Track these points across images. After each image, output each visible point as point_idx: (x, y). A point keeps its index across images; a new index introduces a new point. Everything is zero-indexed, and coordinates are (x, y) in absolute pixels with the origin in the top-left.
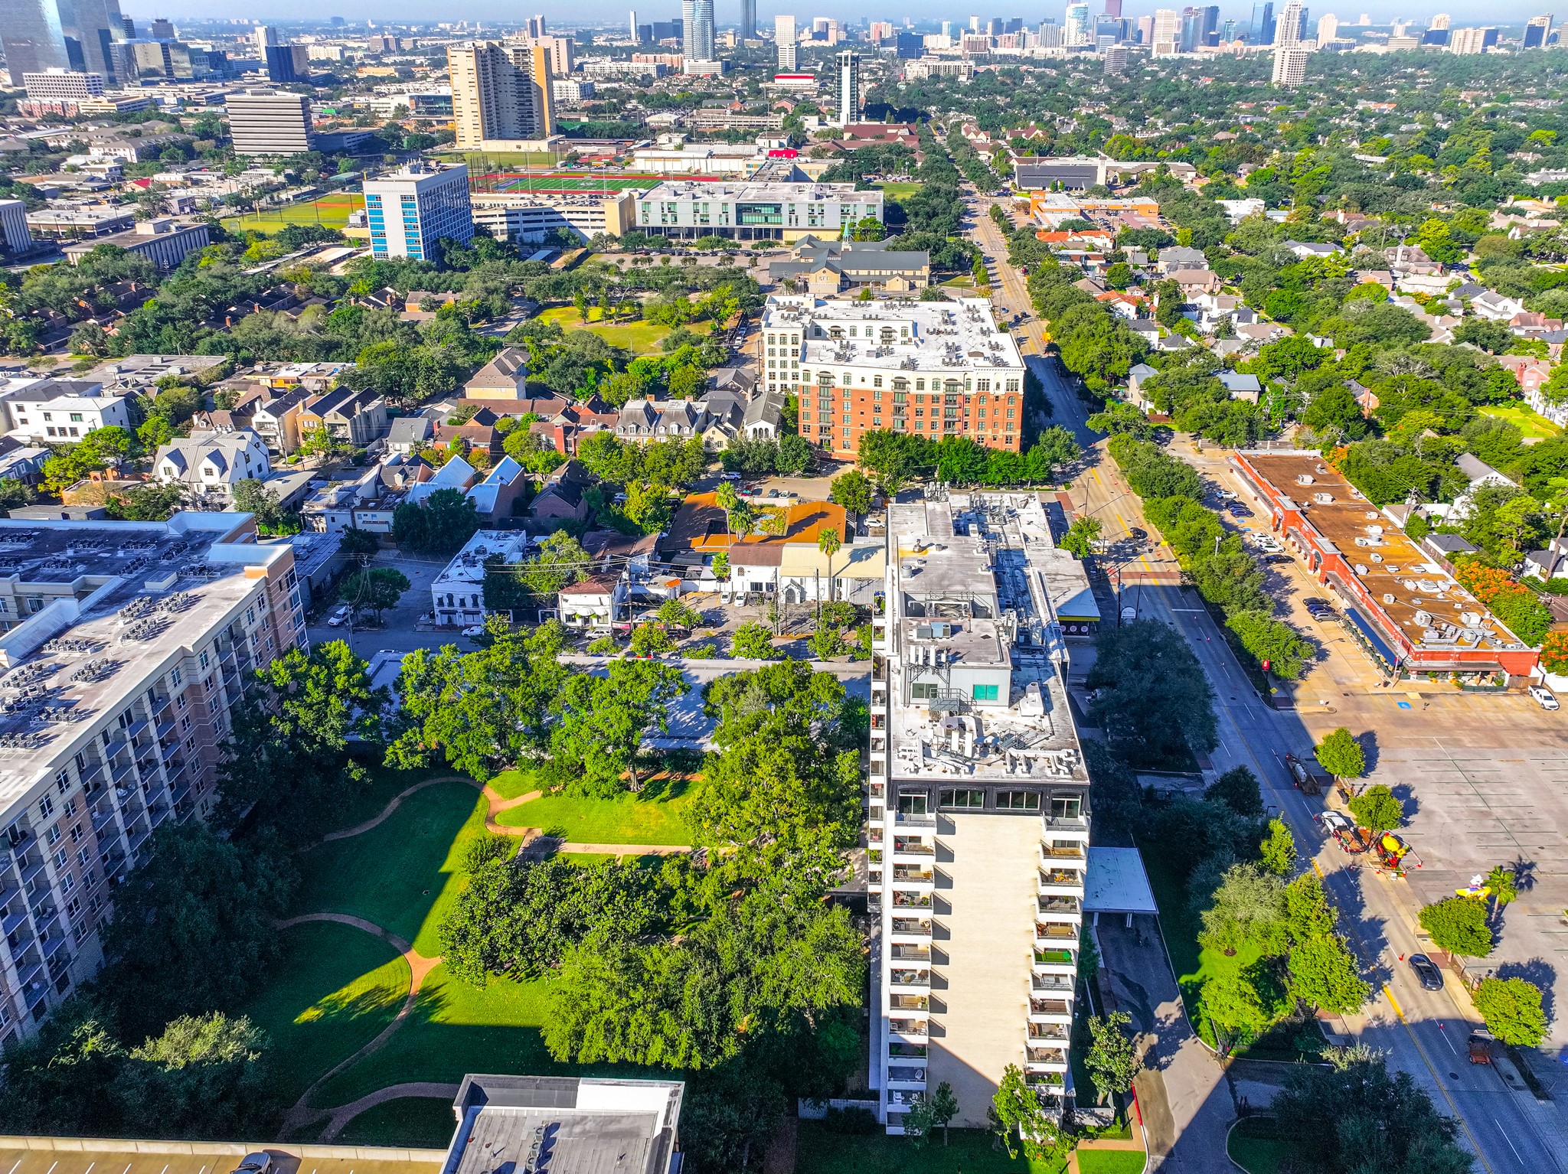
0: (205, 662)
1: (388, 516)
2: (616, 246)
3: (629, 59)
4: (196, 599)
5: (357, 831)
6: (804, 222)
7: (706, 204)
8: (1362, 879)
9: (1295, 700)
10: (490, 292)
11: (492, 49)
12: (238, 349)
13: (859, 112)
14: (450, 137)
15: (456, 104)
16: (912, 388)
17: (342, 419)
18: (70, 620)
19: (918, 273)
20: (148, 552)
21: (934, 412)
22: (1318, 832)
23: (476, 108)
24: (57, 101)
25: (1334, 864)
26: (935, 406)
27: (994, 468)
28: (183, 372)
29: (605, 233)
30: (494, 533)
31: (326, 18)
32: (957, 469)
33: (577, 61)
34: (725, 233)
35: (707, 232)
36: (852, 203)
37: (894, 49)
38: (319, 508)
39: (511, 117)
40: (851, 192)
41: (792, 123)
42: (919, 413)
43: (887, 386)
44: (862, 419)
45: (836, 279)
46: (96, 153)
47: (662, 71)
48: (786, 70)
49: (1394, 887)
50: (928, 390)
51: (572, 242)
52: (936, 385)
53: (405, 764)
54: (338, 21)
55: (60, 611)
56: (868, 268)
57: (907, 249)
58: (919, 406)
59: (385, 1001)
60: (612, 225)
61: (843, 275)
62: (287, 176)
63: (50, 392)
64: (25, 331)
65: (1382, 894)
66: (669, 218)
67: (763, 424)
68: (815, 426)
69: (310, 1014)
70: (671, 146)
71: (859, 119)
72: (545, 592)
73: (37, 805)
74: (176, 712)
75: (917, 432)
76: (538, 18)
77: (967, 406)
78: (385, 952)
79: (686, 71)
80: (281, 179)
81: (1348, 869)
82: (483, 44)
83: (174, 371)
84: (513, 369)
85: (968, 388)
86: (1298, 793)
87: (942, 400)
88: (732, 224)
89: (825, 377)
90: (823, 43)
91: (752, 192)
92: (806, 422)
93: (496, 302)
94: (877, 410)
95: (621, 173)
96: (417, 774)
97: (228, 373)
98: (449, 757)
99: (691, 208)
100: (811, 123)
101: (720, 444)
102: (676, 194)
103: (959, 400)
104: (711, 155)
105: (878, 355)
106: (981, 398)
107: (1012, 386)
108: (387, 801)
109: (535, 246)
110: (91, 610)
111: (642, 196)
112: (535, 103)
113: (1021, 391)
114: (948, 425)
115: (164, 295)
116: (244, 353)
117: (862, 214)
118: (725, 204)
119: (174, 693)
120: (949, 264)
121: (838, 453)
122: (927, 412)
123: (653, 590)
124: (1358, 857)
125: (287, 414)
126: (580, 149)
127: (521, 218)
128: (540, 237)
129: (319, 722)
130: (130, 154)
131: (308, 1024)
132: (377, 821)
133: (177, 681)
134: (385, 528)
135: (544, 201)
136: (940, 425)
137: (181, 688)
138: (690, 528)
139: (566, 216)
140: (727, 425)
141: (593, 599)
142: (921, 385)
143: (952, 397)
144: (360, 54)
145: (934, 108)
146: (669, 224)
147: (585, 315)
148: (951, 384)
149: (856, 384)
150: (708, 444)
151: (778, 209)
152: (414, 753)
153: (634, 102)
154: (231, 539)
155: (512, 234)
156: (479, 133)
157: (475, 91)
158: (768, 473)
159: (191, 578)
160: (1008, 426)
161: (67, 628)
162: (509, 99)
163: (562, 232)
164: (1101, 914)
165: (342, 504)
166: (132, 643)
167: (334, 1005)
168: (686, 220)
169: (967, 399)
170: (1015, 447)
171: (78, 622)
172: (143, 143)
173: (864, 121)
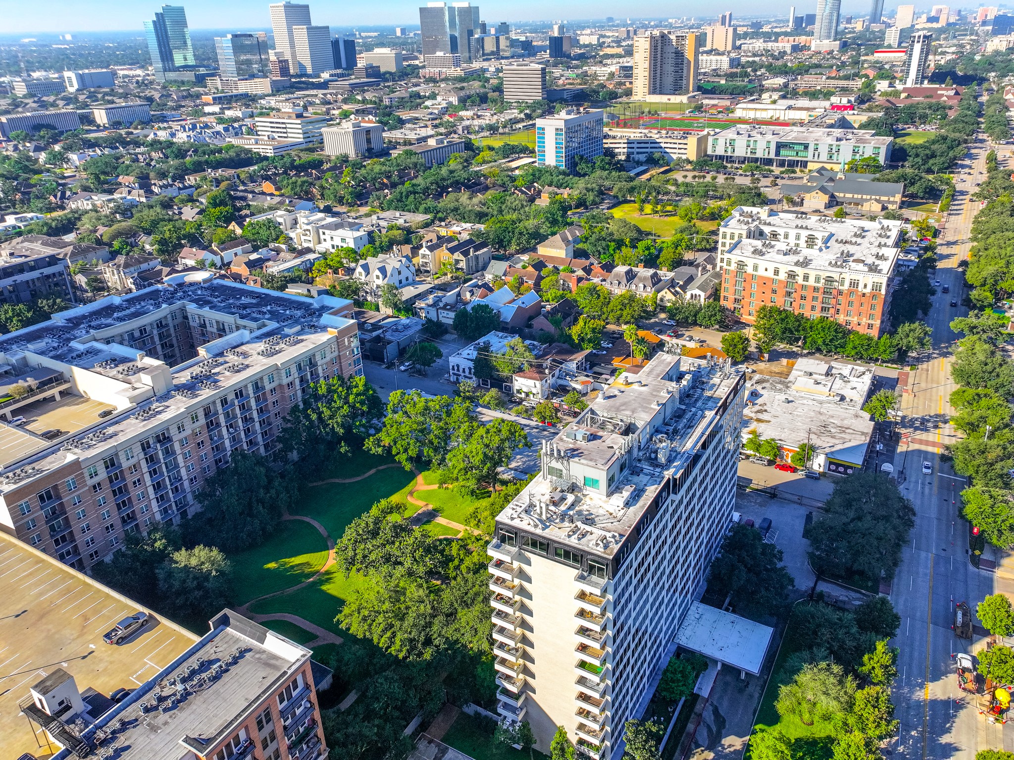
0: (288, 374)
1: (452, 315)
2: (689, 167)
3: (776, 41)
4: (302, 341)
5: (347, 481)
6: (824, 157)
7: (755, 141)
8: (962, 713)
9: (999, 565)
10: (588, 190)
11: (663, 36)
12: (438, 212)
13: (924, 78)
14: (629, 93)
15: (635, 71)
16: (800, 280)
17: (461, 257)
18: (245, 341)
19: (892, 199)
20: (298, 313)
21: (814, 299)
22: (947, 666)
23: (647, 74)
24: (437, 70)
25: (944, 693)
26: (816, 294)
27: (851, 345)
28: (405, 222)
29: (684, 157)
30: (501, 334)
31: (604, 18)
32: (820, 342)
33: (738, 43)
34: (769, 162)
35: (756, 160)
36: (862, 145)
37: (990, 28)
38: (423, 305)
39: (669, 80)
40: (868, 137)
41: (869, 85)
42: (803, 298)
43: (782, 276)
44: (763, 297)
45: (825, 198)
46: (439, 98)
47: (796, 48)
48: (890, 46)
49: (987, 728)
50: (811, 282)
51: (661, 162)
52: (817, 279)
53: (373, 451)
54: (610, 19)
55: (242, 335)
56: (853, 193)
57: (888, 181)
58: (804, 293)
59: (307, 570)
60: (691, 153)
61: (832, 196)
62: (526, 114)
63: (337, 227)
64: (351, 193)
65: (973, 729)
66: (730, 150)
67: (697, 292)
68: (731, 297)
69: (272, 565)
70: (769, 101)
71: (922, 83)
72: (506, 373)
73: (175, 426)
74: (269, 396)
75: (801, 311)
76: (727, 14)
77: (840, 297)
78: (322, 545)
79: (813, 49)
80: (522, 116)
81: (954, 701)
82: (656, 33)
83: (401, 221)
84: (570, 238)
85: (842, 285)
86: (951, 633)
87: (821, 291)
88: (772, 155)
89: (741, 265)
90: (935, 25)
91: (791, 134)
92: (726, 294)
93: (590, 197)
94: (774, 292)
95: (725, 118)
96: (379, 459)
97: (427, 225)
98: (394, 452)
99: (745, 143)
100: (883, 86)
101: (669, 301)
102: (738, 133)
103: (834, 292)
104: (790, 108)
105: (785, 254)
106: (851, 293)
107: (876, 287)
108: (370, 469)
109: (639, 163)
110: (257, 338)
111: (716, 134)
112: (685, 71)
113: (883, 292)
114: (823, 309)
115: (419, 180)
116: (440, 215)
117: (868, 152)
118: (769, 142)
119: (268, 387)
120: (921, 195)
121: (745, 318)
122: (809, 298)
123: (574, 385)
124: (970, 696)
125: (437, 252)
126: (706, 102)
127: (635, 145)
128: (642, 158)
129: (331, 417)
130: (454, 100)
131: (268, 569)
132: (359, 478)
133: (271, 380)
134: (451, 322)
135: (654, 135)
136: (818, 309)
137: (273, 385)
138: (619, 351)
139: (663, 145)
140: (678, 289)
141: (531, 382)
142: (806, 278)
143: (829, 289)
144: (609, 40)
145: (993, 74)
146: (729, 154)
147: (642, 210)
148: (830, 280)
149: (761, 272)
150: (662, 300)
151: (806, 147)
152: (379, 446)
153: (763, 71)
154: (335, 313)
155: (629, 155)
156: (646, 90)
157: (647, 63)
158: (691, 324)
159: (307, 330)
160: (871, 316)
161: (242, 344)
162: (669, 68)
163: (657, 156)
164: (725, 665)
165: (435, 305)
166: (261, 357)
167: (286, 563)
168: (741, 151)
169: (840, 293)
170: (874, 333)
171: (248, 343)
172: (462, 94)
173: (926, 84)
